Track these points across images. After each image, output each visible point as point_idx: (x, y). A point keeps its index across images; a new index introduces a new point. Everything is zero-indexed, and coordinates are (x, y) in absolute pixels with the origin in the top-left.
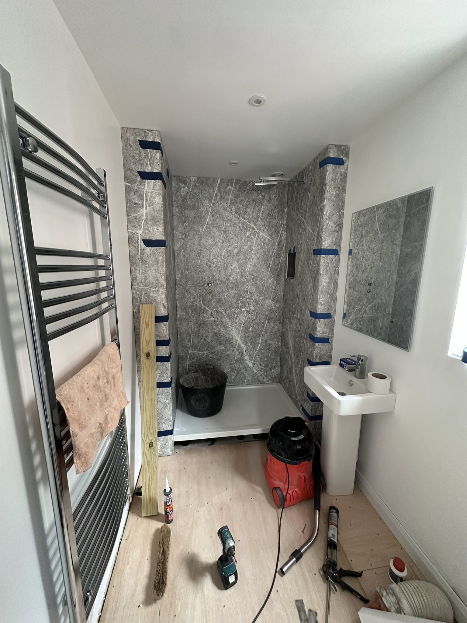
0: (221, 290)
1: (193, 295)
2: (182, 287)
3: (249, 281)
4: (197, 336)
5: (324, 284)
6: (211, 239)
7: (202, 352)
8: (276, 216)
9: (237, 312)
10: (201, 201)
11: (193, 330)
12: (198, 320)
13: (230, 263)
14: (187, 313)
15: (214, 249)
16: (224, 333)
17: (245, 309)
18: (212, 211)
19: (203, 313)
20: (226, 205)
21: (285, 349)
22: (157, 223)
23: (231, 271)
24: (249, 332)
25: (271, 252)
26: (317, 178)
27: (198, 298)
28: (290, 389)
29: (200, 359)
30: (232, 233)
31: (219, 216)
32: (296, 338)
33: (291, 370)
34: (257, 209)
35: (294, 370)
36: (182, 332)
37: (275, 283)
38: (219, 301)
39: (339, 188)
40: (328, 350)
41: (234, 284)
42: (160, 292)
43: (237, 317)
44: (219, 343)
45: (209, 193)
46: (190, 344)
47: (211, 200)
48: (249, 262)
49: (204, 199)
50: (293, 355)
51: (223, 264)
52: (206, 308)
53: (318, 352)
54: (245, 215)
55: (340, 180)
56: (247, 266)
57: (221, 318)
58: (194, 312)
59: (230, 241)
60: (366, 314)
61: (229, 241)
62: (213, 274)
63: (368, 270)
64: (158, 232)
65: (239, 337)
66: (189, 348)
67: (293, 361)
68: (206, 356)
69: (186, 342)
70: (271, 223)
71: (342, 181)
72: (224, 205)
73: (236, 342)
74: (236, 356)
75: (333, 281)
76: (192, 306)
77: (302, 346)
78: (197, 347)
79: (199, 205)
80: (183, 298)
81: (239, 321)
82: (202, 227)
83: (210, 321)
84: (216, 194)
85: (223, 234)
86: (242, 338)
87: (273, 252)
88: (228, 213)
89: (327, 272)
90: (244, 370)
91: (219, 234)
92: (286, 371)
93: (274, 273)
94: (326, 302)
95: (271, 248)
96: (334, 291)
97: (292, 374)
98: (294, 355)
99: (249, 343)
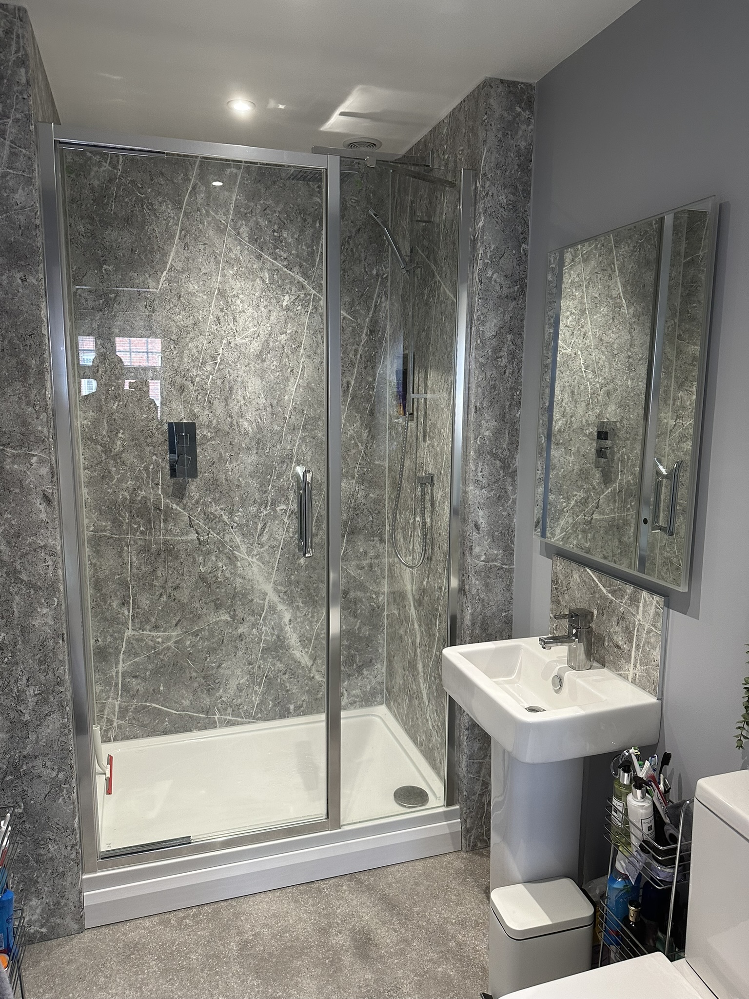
0: (215, 455)
1: (132, 468)
2: (99, 447)
3: (294, 429)
4: (147, 587)
5: (487, 433)
6: (183, 313)
7: (163, 632)
8: (363, 255)
9: (262, 514)
10: (151, 204)
11: (135, 570)
12: (150, 541)
13: (239, 379)
14: (117, 523)
15: (192, 339)
16: (228, 575)
17: (284, 507)
18: (183, 232)
19: (165, 521)
20: (224, 217)
21: (396, 612)
22: (22, 263)
23: (242, 402)
24: (299, 568)
25: (352, 352)
26: (460, 160)
27: (148, 477)
28: (412, 720)
29: (157, 654)
30: (241, 296)
31: (205, 249)
32: (424, 579)
33: (412, 666)
34: (309, 232)
35: (420, 666)
36: (102, 576)
37: (365, 435)
38: (213, 485)
39: (516, 188)
40: (504, 605)
41: (251, 439)
42: (34, 460)
43: (263, 528)
44: (213, 604)
45: (173, 182)
46: (126, 612)
47: (180, 203)
48: (292, 380)
49: (160, 199)
50: (416, 626)
51: (219, 382)
52: (175, 506)
53: (478, 610)
54: (276, 248)
55: (516, 167)
56: (287, 389)
57: (218, 534)
58: (138, 519)
59: (238, 319)
60: (600, 514)
61: (235, 320)
62: (191, 411)
63: (600, 398)
64: (25, 287)
65: (272, 584)
66: (125, 624)
67: (418, 640)
68: (176, 642)
69: (115, 605)
70: (350, 272)
71: (523, 170)
72: (217, 218)
73: (264, 599)
74: (263, 637)
75: (508, 425)
76: (133, 502)
77: (438, 599)
78: (148, 621)
79: (144, 216)
80: (103, 477)
81: (269, 539)
82: (156, 276)
83: (187, 542)
84: (194, 188)
85: (216, 298)
86: (279, 588)
87: (356, 351)
88: (229, 241)
89: (492, 402)
90: (287, 676)
91: (205, 297)
92: (400, 671)
93: (361, 408)
94: (493, 480)
95: (351, 340)
96: (510, 452)
97: (415, 678)
98: (420, 626)
99: (300, 600)
